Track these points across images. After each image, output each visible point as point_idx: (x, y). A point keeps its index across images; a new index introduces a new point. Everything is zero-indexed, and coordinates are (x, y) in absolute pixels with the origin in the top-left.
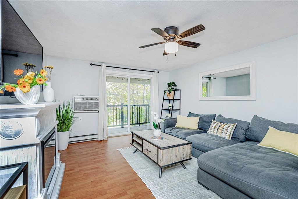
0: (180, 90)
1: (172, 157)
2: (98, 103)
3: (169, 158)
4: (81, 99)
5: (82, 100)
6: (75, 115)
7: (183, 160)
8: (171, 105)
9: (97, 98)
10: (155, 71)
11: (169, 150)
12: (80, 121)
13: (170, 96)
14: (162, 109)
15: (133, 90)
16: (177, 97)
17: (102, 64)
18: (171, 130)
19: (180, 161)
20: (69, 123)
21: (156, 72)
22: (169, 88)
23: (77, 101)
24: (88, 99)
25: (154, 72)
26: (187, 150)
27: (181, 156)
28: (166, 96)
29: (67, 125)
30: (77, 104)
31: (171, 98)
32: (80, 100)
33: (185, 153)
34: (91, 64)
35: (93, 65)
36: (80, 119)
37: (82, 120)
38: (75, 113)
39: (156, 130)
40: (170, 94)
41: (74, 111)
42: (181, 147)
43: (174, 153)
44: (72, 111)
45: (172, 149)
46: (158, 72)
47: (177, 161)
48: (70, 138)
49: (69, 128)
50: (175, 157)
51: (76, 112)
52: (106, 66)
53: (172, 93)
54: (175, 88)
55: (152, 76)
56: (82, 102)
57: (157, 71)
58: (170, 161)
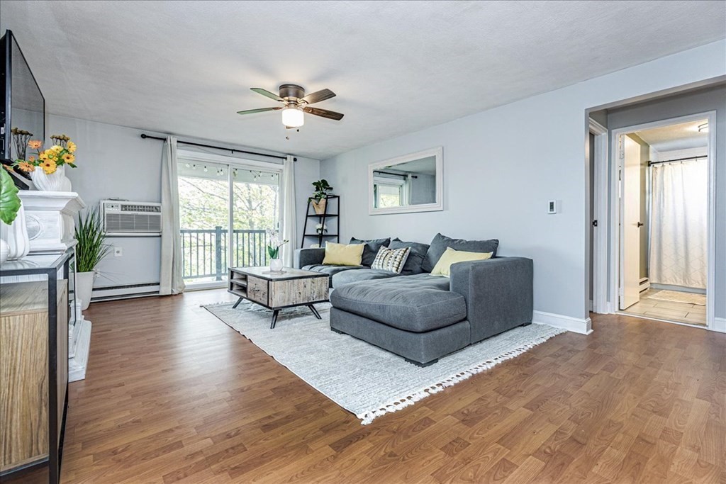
0: (339, 197)
1: (293, 295)
2: (158, 217)
3: (287, 296)
4: (120, 209)
5: (122, 210)
6: (106, 241)
7: (312, 301)
8: (320, 226)
9: (156, 208)
10: (288, 156)
11: (287, 284)
12: (116, 255)
13: (319, 208)
14: (304, 235)
15: (250, 202)
16: (332, 210)
17: (169, 137)
18: (311, 268)
19: (306, 302)
20: (94, 255)
21: (290, 158)
22: (316, 193)
23: (109, 211)
24: (137, 208)
25: (286, 158)
26: (321, 285)
27: (308, 294)
28: (311, 208)
29: (87, 258)
30: (111, 217)
31: (321, 212)
32: (118, 211)
33: (316, 291)
34: (144, 136)
35: (148, 137)
36: (116, 249)
37: (121, 252)
38: (105, 236)
39: (275, 260)
40: (317, 204)
41: (103, 234)
42: (309, 280)
43: (296, 288)
44: (98, 233)
45: (291, 281)
46: (295, 160)
47: (302, 302)
48: (94, 290)
49: (92, 266)
50: (298, 295)
51: (107, 234)
52: (178, 142)
53: (323, 202)
54: (328, 192)
55: (281, 167)
56: (122, 215)
57: (293, 157)
58: (289, 300)
